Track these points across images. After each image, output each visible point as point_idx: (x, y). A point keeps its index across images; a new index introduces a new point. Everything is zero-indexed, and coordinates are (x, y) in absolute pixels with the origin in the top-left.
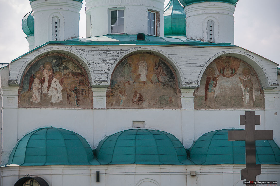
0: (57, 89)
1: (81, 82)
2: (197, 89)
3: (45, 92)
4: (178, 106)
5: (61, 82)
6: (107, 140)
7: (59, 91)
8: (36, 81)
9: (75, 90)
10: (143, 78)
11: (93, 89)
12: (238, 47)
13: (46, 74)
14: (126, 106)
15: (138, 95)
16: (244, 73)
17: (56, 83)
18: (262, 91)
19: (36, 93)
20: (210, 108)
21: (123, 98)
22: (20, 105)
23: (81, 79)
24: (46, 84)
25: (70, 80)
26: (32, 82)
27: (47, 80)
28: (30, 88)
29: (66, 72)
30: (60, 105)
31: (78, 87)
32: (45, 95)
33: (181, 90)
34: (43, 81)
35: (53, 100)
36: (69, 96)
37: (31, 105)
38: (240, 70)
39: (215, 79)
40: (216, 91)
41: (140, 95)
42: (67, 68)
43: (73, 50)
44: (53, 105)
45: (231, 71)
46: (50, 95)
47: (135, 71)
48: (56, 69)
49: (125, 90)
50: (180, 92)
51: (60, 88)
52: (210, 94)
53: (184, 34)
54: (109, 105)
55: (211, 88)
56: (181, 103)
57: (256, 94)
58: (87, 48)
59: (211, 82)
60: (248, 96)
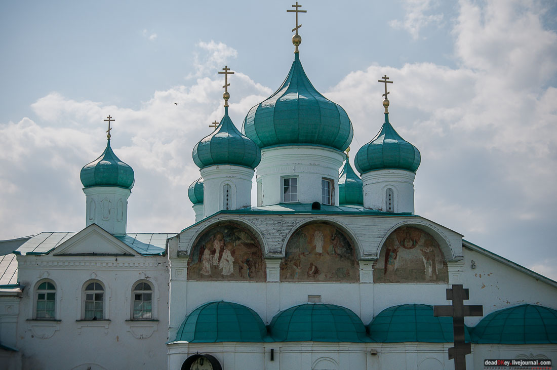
0: (228, 261)
1: (254, 254)
2: (376, 261)
3: (215, 263)
4: (356, 279)
5: (233, 253)
6: (282, 315)
7: (231, 263)
8: (207, 252)
9: (248, 262)
10: (319, 249)
11: (266, 260)
12: (420, 217)
13: (217, 245)
14: (300, 280)
15: (314, 267)
16: (426, 245)
17: (227, 255)
18: (445, 264)
19: (206, 265)
20: (389, 281)
21: (298, 270)
22: (189, 277)
23: (253, 250)
24: (217, 255)
25: (242, 251)
26: (202, 253)
27: (218, 251)
28: (200, 260)
29: (238, 242)
30: (231, 277)
31: (251, 259)
32: (216, 267)
33: (359, 262)
34: (213, 252)
35: (224, 273)
36: (241, 268)
37: (201, 277)
38: (422, 241)
39: (395, 251)
40: (396, 264)
41: (316, 267)
42: (239, 239)
43: (246, 220)
44: (223, 278)
45: (411, 243)
46: (221, 267)
47: (311, 242)
48: (227, 239)
49: (300, 262)
50: (358, 264)
51: (231, 259)
52: (390, 267)
53: (361, 203)
54: (283, 278)
55: (391, 260)
56: (359, 276)
57: (438, 266)
58: (260, 218)
59: (391, 253)
60: (430, 269)
